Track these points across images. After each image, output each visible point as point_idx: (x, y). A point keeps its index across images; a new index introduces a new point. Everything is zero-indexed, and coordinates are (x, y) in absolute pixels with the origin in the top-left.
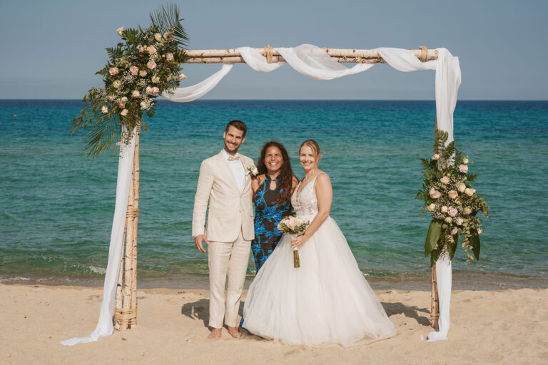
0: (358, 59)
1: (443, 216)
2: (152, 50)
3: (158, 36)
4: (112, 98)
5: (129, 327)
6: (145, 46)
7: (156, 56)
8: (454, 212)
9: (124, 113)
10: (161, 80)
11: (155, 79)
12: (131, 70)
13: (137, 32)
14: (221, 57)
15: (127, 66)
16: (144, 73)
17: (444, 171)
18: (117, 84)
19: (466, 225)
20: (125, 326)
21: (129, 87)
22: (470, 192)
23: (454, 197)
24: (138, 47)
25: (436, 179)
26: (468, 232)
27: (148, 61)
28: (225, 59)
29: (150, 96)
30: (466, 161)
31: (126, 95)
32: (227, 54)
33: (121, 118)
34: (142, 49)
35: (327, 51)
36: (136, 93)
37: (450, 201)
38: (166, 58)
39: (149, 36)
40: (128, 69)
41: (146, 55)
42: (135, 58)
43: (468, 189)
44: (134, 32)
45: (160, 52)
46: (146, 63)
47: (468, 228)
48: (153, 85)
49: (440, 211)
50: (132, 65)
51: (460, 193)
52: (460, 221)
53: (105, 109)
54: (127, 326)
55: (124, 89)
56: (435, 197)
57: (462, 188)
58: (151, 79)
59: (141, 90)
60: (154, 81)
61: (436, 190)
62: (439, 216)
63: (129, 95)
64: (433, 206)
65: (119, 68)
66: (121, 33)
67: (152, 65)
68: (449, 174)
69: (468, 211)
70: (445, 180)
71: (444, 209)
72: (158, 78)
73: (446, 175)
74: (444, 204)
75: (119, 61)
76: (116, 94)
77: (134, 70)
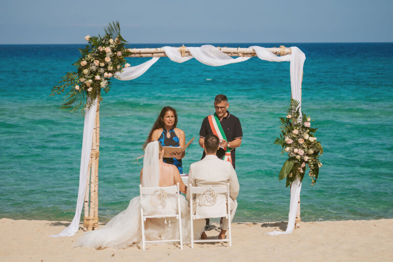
0: (241, 54)
1: (295, 155)
2: (108, 50)
3: (111, 41)
4: (82, 80)
5: (93, 229)
6: (104, 47)
7: (111, 53)
8: (301, 152)
9: (90, 90)
10: (114, 68)
11: (110, 68)
12: (95, 62)
13: (98, 38)
14: (152, 53)
15: (92, 60)
16: (102, 65)
17: (295, 125)
18: (86, 71)
19: (310, 161)
20: (90, 228)
21: (93, 73)
22: (312, 139)
23: (302, 143)
24: (99, 48)
25: (289, 132)
26: (312, 166)
27: (105, 57)
28: (154, 54)
29: (106, 79)
30: (309, 119)
31: (91, 79)
32: (156, 51)
33: (87, 92)
34: (101, 50)
35: (220, 49)
36: (98, 77)
37: (299, 146)
38: (116, 54)
39: (105, 41)
40: (93, 62)
41: (104, 53)
42: (97, 55)
43: (311, 137)
44: (96, 39)
45: (113, 51)
46: (104, 58)
47: (312, 163)
48: (109, 72)
49: (293, 152)
50: (96, 59)
51: (305, 140)
52: (306, 158)
53: (77, 87)
54: (91, 228)
55: (90, 74)
56: (289, 143)
57: (307, 137)
58: (107, 68)
59: (101, 75)
60: (109, 70)
61: (290, 138)
62: (293, 155)
63: (93, 78)
64: (288, 149)
65: (87, 61)
66: (88, 39)
67: (108, 59)
68: (298, 128)
69: (311, 151)
70: (296, 132)
71: (296, 150)
72: (112, 68)
73: (296, 128)
74: (296, 147)
75: (87, 57)
76: (85, 78)
77: (97, 63)
